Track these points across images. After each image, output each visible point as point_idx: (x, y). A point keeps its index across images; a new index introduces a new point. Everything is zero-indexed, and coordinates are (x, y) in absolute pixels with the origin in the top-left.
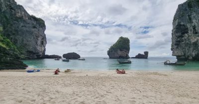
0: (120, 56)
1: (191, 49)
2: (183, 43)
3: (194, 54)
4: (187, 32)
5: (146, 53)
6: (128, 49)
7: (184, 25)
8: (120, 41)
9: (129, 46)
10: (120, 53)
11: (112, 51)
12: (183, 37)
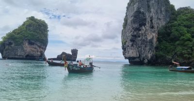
0: (27, 56)
1: (148, 48)
2: (139, 39)
3: (149, 56)
4: (145, 25)
5: (75, 52)
6: (44, 43)
7: (143, 13)
8: (30, 25)
9: (46, 36)
10: (28, 48)
11: (10, 44)
12: (140, 30)
